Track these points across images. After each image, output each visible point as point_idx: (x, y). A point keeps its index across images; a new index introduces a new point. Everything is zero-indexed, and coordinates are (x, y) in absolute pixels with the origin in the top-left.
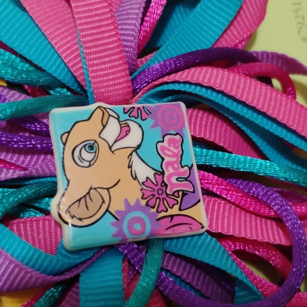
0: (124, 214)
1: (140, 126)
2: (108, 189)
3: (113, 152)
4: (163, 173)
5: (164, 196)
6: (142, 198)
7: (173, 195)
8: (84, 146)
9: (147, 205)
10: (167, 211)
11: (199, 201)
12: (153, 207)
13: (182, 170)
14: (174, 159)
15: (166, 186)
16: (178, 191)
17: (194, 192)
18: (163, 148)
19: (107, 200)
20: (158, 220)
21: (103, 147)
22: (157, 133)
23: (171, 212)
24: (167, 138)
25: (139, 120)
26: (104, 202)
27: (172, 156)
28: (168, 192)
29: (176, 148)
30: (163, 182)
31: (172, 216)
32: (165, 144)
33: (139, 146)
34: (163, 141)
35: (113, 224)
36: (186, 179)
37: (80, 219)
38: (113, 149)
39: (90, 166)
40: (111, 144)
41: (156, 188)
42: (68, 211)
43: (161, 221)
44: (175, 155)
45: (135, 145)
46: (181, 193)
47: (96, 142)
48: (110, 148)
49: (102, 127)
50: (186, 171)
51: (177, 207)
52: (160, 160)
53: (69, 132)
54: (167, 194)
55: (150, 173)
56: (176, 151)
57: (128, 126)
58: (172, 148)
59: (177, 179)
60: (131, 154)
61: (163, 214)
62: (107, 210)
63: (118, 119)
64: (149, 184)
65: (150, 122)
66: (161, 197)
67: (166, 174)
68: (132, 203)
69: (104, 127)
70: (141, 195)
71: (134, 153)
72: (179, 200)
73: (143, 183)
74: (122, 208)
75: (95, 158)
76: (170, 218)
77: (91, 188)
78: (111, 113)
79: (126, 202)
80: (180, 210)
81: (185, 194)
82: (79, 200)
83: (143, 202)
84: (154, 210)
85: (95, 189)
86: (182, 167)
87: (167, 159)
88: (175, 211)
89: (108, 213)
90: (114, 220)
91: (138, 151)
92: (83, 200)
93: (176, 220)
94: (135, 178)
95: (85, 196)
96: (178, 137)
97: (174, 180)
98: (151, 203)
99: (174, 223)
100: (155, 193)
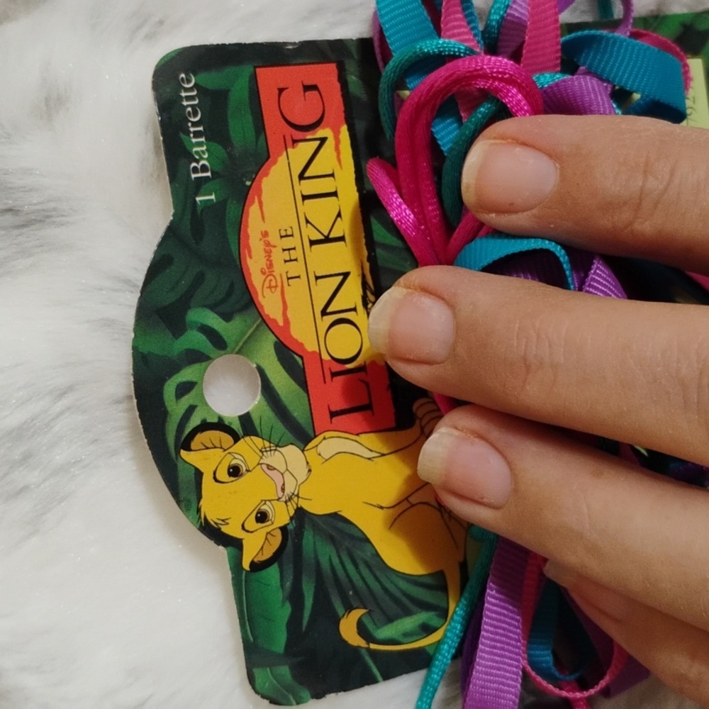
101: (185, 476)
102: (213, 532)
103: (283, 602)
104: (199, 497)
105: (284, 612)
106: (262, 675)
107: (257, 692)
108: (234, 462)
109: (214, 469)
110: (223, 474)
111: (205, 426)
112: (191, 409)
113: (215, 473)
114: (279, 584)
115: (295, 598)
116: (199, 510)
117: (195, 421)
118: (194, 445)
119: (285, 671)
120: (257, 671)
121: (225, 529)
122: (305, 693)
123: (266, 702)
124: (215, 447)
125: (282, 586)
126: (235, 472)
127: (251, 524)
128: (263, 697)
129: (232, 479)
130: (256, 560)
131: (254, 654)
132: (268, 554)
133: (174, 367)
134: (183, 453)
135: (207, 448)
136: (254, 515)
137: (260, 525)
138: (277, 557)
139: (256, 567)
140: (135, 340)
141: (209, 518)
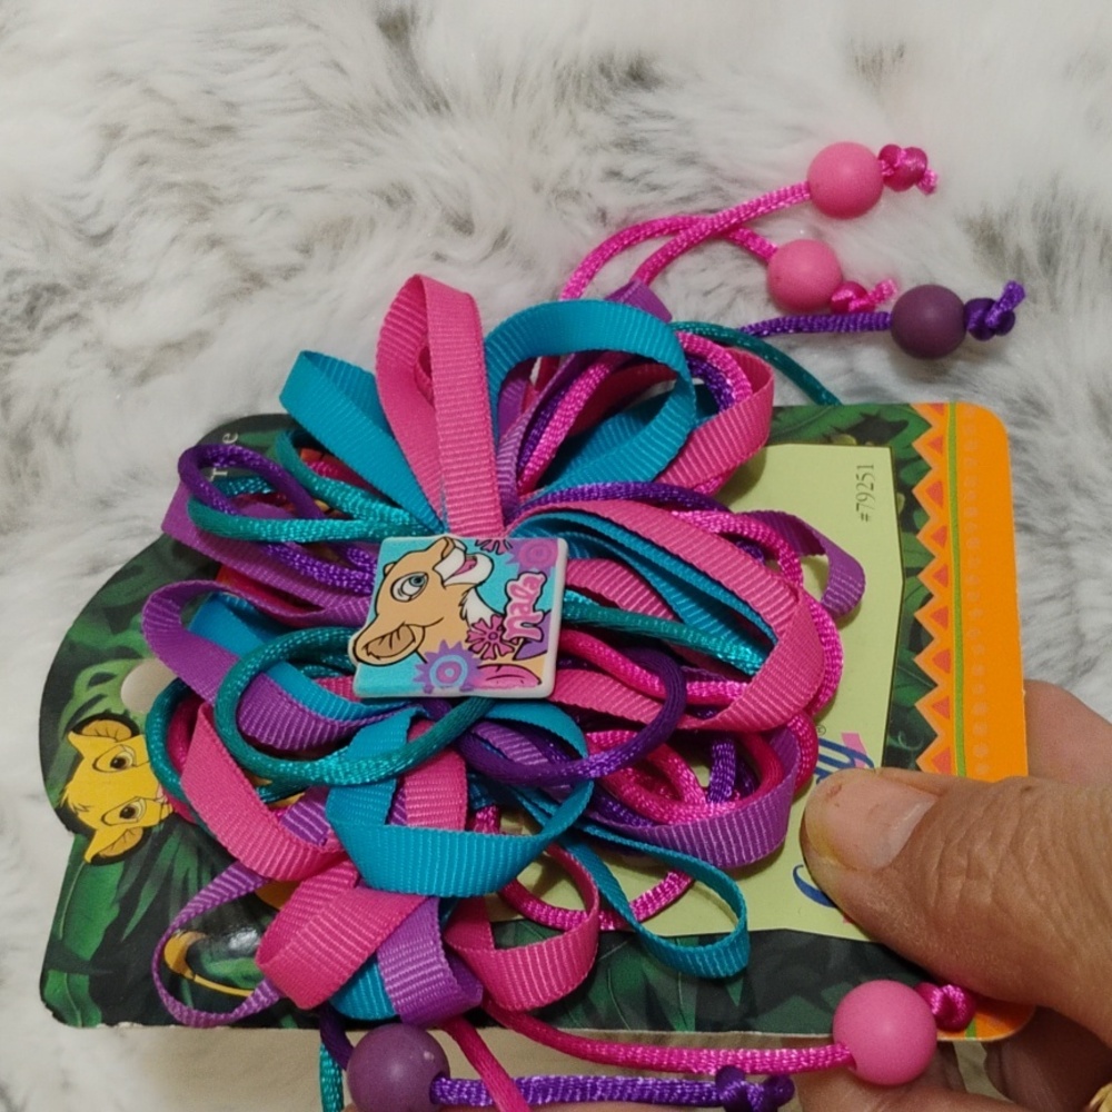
0: (434, 657)
1: (492, 561)
2: (424, 627)
3: (444, 587)
4: (504, 616)
5: (498, 641)
6: (467, 641)
7: (511, 641)
8: (410, 579)
9: (471, 649)
10: (495, 657)
11: (545, 652)
12: (477, 653)
13: (532, 614)
14: (526, 601)
15: (504, 630)
16: (518, 638)
17: (541, 641)
18: (514, 588)
19: (418, 639)
20: (480, 668)
21: (434, 580)
22: (513, 570)
23: (500, 660)
24: (523, 577)
25: (493, 555)
26: (414, 640)
27: (524, 597)
28: (504, 637)
29: (532, 588)
30: (502, 625)
31: (500, 666)
32: (520, 583)
33: (481, 583)
34: (518, 579)
35: (418, 667)
36: (535, 625)
37: (378, 657)
38: (446, 583)
39: (410, 600)
40: (445, 578)
41: (489, 631)
42: (366, 646)
43: (483, 670)
44: (528, 596)
45: (477, 582)
46: (521, 641)
47: (426, 574)
48: (443, 582)
49: (439, 558)
50: (538, 616)
51: (511, 655)
52: (506, 600)
53: (395, 563)
54: (501, 640)
55: (486, 614)
56: (532, 592)
57: (475, 559)
58: (527, 589)
59: (522, 625)
60: (468, 591)
61: (489, 662)
62: (416, 651)
63: (465, 552)
64: (481, 626)
65: (507, 556)
66: (492, 642)
67: (509, 616)
68: (451, 645)
69: (443, 559)
70: (465, 637)
71: (473, 591)
72: (517, 648)
73: (473, 625)
74: (436, 650)
75: (418, 593)
76: (496, 668)
77: (403, 625)
78: (458, 544)
79: (444, 644)
80: (514, 659)
81: (526, 641)
82: (383, 637)
83: (466, 646)
84: (478, 656)
85: (408, 626)
86: (534, 610)
87: (515, 600)
88: (508, 659)
89: (415, 654)
90: (421, 662)
91: (479, 588)
92: (387, 638)
93: (503, 671)
94: (465, 618)
95: (392, 634)
96: (540, 577)
97: (517, 625)
98: (476, 648)
99: (501, 672)
100: (486, 637)
101: (63, 756)
102: (67, 817)
103: (113, 903)
104: (69, 779)
105: (107, 915)
106: (58, 980)
107: (43, 999)
108: (122, 755)
109: (97, 756)
110: (104, 764)
111: (106, 716)
112: (99, 698)
113: (97, 760)
114: (116, 883)
115: (128, 903)
116: (63, 791)
117: (98, 709)
118: (85, 731)
119: (83, 981)
120: (52, 974)
121: (82, 816)
122: (97, 1013)
123: (50, 1013)
124: (108, 736)
125: (118, 887)
126: (119, 764)
127: (114, 817)
128: (49, 1006)
129: (113, 769)
130: (101, 854)
131: (58, 956)
132: (119, 850)
133: (99, 658)
134: (72, 736)
135: (99, 735)
136: (121, 808)
137: (123, 820)
138: (126, 856)
139: (98, 860)
140: (71, 630)
141: (70, 801)
